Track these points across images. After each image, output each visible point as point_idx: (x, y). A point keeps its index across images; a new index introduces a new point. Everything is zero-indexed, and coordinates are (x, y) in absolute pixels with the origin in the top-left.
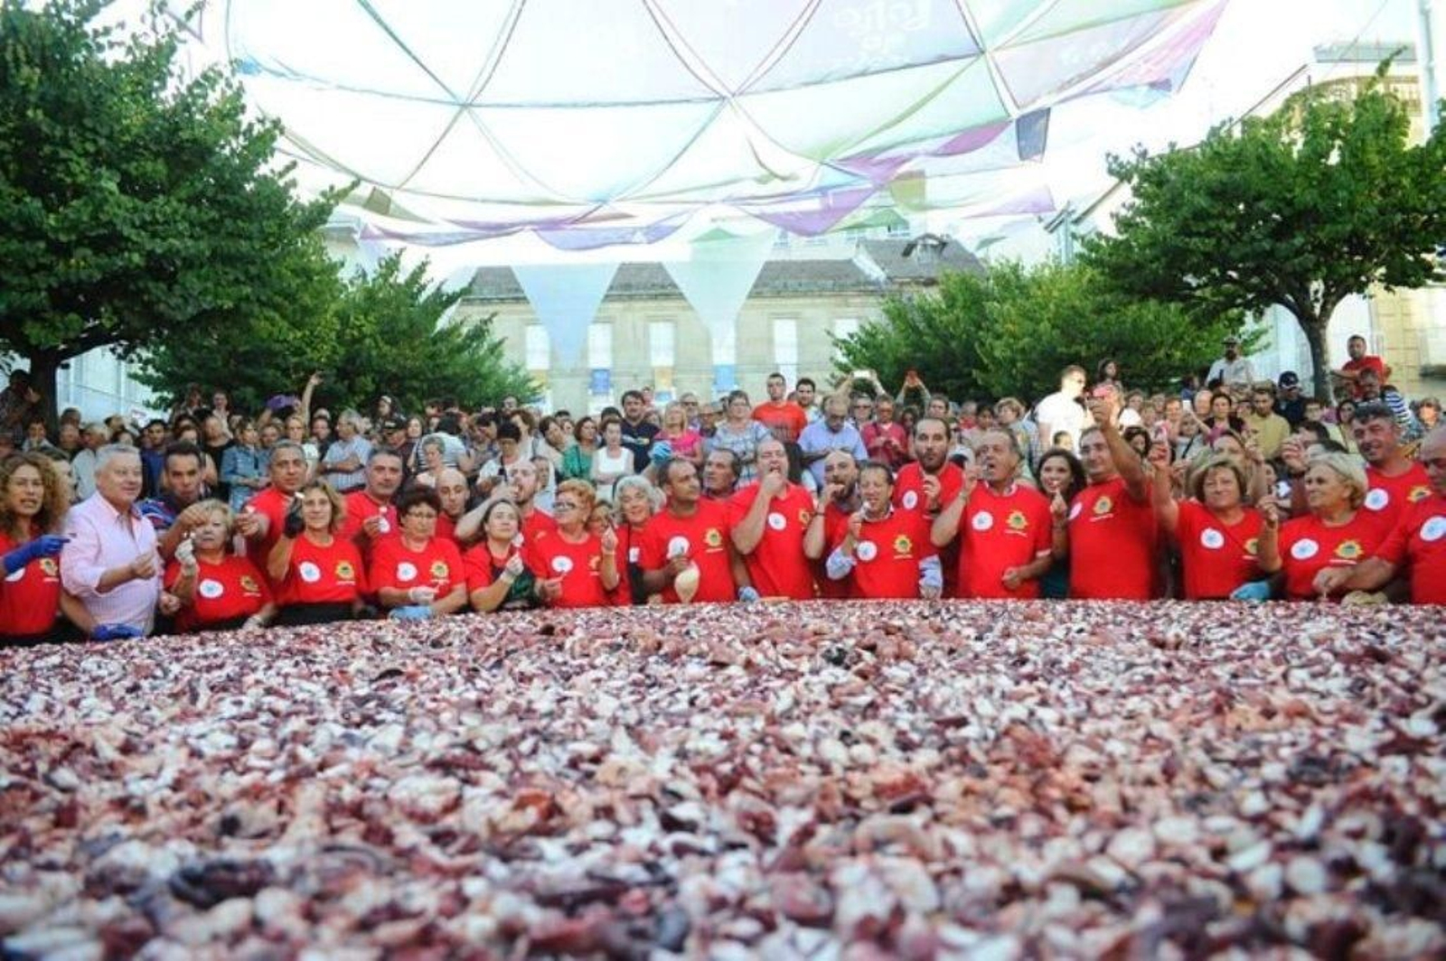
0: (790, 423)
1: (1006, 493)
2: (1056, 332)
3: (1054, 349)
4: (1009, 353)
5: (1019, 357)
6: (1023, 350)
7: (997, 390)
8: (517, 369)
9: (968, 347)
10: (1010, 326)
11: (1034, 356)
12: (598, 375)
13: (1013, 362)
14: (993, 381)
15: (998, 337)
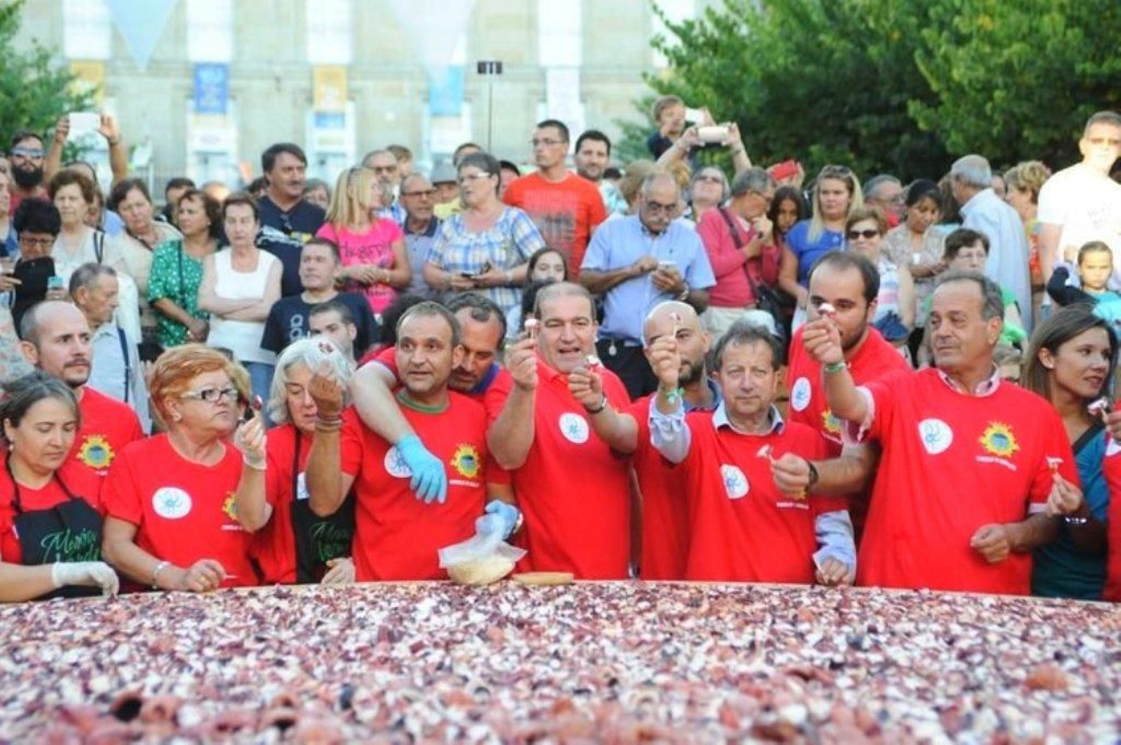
0: (575, 213)
1: (980, 391)
2: (1075, 34)
3: (1071, 68)
4: (981, 72)
5: (1000, 80)
6: (1008, 68)
7: (954, 139)
8: (44, 58)
9: (903, 56)
10: (984, 21)
11: (1029, 78)
12: (205, 75)
13: (987, 88)
14: (948, 124)
15: (960, 40)
